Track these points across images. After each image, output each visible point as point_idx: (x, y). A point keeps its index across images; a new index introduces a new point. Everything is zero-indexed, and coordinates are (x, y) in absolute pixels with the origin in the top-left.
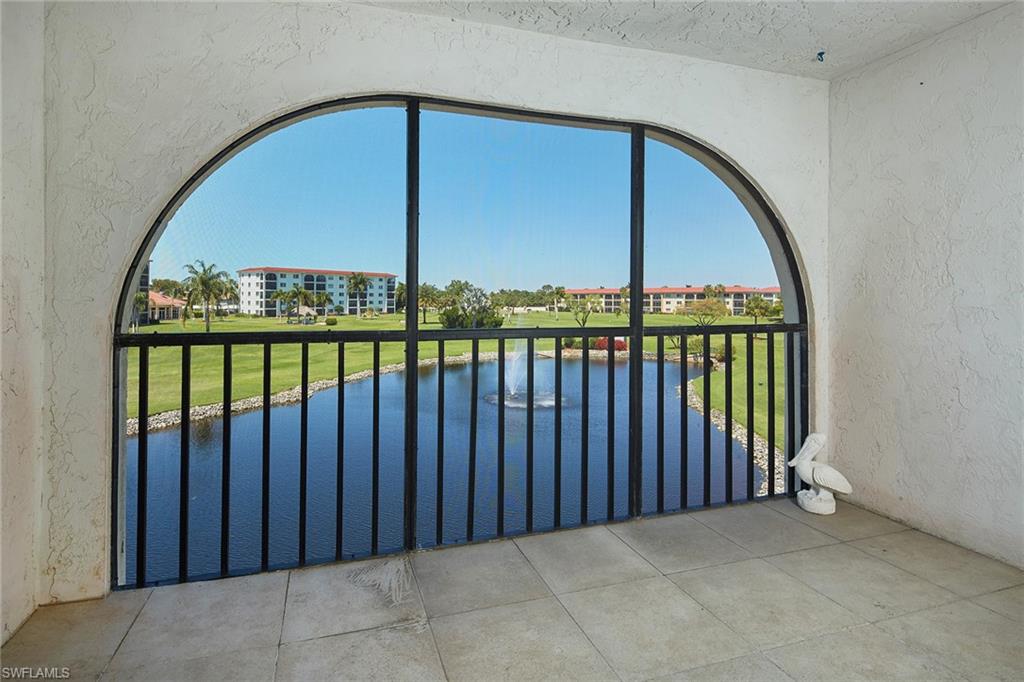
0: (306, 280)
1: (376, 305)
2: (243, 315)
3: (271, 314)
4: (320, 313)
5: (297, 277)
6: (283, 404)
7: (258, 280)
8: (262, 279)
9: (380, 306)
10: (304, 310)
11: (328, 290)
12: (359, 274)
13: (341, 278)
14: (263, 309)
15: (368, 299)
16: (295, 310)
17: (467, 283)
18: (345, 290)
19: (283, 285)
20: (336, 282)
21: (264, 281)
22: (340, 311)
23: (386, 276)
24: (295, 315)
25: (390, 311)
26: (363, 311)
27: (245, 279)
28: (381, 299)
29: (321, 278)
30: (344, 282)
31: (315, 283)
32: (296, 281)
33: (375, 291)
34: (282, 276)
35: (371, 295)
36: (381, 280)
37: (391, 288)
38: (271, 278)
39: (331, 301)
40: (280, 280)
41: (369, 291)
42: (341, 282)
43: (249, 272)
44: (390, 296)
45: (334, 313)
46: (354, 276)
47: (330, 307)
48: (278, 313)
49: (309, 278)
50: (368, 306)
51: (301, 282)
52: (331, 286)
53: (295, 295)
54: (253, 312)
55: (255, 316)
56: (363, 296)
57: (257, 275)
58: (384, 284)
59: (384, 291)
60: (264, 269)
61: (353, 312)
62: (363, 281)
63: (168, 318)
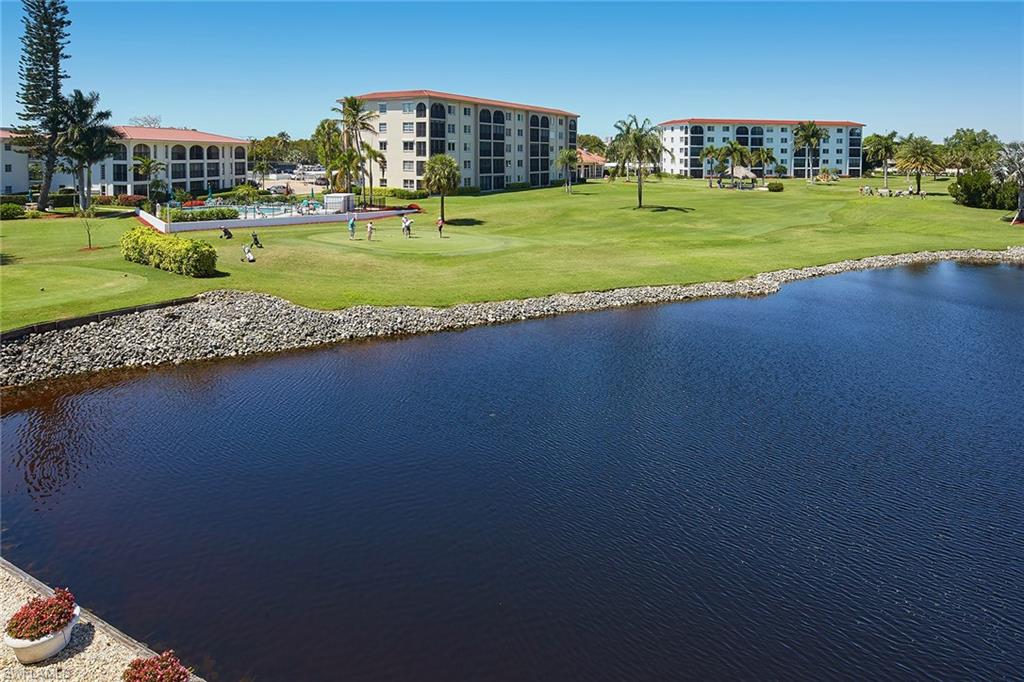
0: (738, 133)
1: (832, 165)
2: (666, 175)
3: (697, 174)
4: (759, 174)
5: (727, 129)
6: (744, 296)
7: (682, 134)
8: (686, 133)
9: (839, 167)
10: (741, 172)
11: (766, 145)
12: (812, 124)
13: (782, 130)
14: (688, 169)
15: (823, 157)
16: (729, 170)
17: (985, 133)
18: (789, 145)
19: (711, 139)
20: (777, 135)
21: (689, 135)
22: (781, 172)
23: (847, 124)
24: (729, 177)
25: (853, 174)
26: (816, 173)
27: (667, 134)
28: (839, 157)
29: (757, 131)
30: (788, 135)
31: (750, 136)
32: (726, 134)
33: (832, 145)
34: (709, 129)
35: (826, 151)
36: (840, 131)
37: (855, 142)
38: (697, 132)
39: (773, 159)
40: (707, 134)
41: (823, 146)
42: (784, 135)
43: (672, 125)
44: (854, 153)
45: (774, 175)
46: (802, 126)
47: (772, 166)
48: (705, 174)
49: (742, 130)
50: (821, 166)
51: (732, 135)
52: (770, 140)
53: (730, 152)
54: (677, 172)
55: (679, 177)
56: (816, 153)
57: (681, 128)
58: (845, 136)
59: (845, 146)
60: (690, 121)
61: (799, 174)
62: (816, 134)
63: (593, 177)
